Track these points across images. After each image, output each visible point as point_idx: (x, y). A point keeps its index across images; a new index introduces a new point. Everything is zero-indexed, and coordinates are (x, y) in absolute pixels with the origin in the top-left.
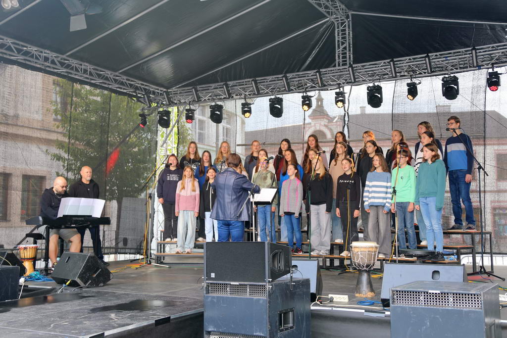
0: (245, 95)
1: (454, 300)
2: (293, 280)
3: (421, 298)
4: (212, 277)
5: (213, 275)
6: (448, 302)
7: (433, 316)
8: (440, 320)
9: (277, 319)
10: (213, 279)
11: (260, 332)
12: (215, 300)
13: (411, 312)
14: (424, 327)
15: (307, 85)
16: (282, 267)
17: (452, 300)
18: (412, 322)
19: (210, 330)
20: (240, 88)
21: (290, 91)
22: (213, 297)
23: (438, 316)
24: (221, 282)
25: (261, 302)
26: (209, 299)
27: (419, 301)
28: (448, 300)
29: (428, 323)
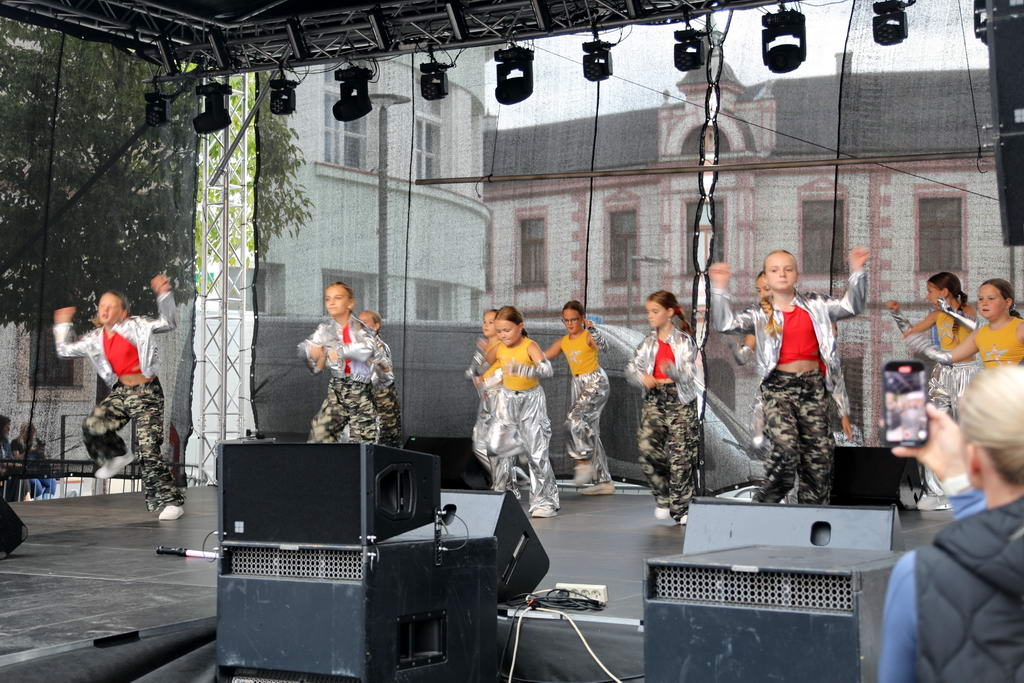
0: (432, 40)
1: (793, 589)
2: (443, 539)
3: (717, 584)
4: (237, 530)
5: (239, 527)
6: (780, 595)
7: (740, 628)
8: (758, 638)
9: (394, 635)
10: (239, 537)
11: (345, 668)
12: (243, 590)
13: (691, 620)
14: (721, 656)
15: (597, 12)
16: (411, 509)
17: (789, 589)
18: (692, 642)
19: (230, 663)
20: (417, 23)
21: (551, 28)
22: (239, 582)
23: (752, 630)
24: (258, 544)
25: (350, 593)
26: (230, 587)
27: (713, 591)
28: (779, 589)
29: (730, 646)
